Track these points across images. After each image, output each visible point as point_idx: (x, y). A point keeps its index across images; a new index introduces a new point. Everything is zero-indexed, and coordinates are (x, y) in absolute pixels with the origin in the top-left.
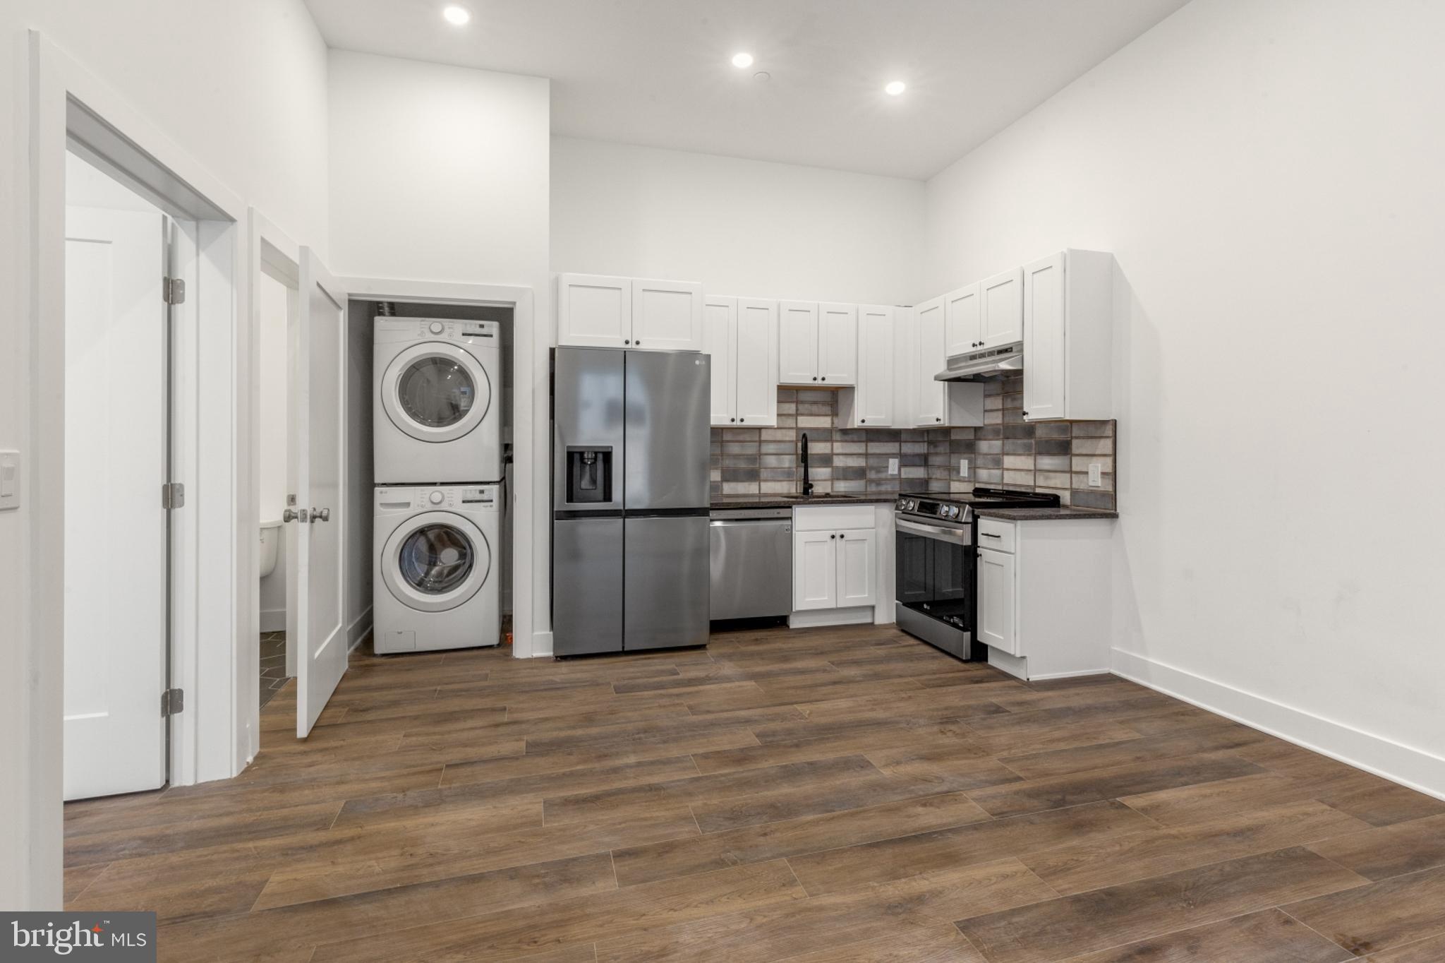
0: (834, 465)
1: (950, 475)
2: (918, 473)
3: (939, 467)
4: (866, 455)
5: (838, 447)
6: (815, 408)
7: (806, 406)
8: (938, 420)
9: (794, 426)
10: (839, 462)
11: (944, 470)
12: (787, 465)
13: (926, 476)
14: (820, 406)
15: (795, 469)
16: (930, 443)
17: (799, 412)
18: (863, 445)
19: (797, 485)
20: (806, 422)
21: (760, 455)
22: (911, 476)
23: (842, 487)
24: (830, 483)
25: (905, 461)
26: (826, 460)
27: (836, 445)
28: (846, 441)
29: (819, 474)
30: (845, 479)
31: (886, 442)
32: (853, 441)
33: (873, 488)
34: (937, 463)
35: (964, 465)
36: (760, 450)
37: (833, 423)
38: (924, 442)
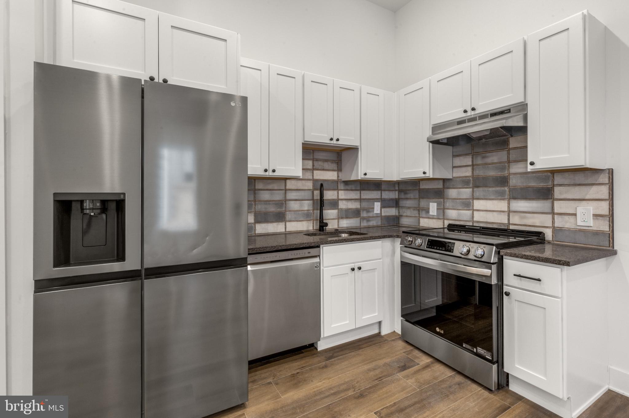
0: (339, 207)
1: (419, 214)
2: (392, 212)
3: (409, 208)
4: (360, 200)
5: (342, 194)
6: (326, 165)
7: (320, 163)
8: (424, 173)
9: (311, 178)
10: (342, 205)
11: (414, 210)
12: (306, 208)
13: (397, 214)
14: (329, 163)
15: (311, 211)
16: (400, 191)
17: (314, 168)
18: (358, 192)
19: (313, 223)
20: (320, 175)
21: (286, 200)
22: (388, 214)
23: (345, 223)
24: (336, 221)
25: (385, 204)
26: (334, 204)
27: (340, 192)
28: (347, 190)
29: (330, 214)
30: (347, 217)
31: (373, 190)
32: (352, 190)
33: (365, 224)
34: (407, 205)
35: (433, 207)
36: (285, 196)
37: (338, 176)
38: (396, 190)
